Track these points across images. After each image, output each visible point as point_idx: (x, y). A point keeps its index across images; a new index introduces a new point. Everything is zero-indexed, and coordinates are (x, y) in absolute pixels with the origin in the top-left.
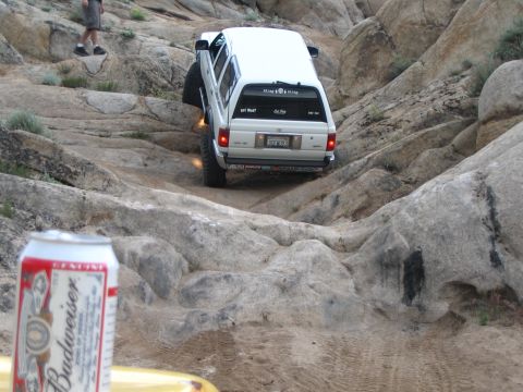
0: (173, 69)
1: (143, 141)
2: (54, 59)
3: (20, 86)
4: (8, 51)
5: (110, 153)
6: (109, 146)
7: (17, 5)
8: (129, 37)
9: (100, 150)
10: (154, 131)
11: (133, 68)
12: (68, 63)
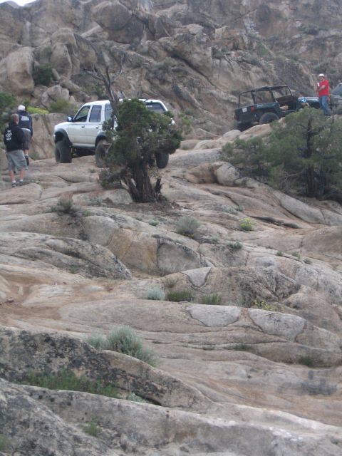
0: (276, 279)
1: (246, 353)
2: (162, 273)
3: (126, 302)
4: (116, 266)
5: (213, 366)
6: (213, 359)
7: (125, 221)
8: (236, 248)
9: (204, 363)
10: (258, 342)
11: (237, 280)
12: (173, 276)
